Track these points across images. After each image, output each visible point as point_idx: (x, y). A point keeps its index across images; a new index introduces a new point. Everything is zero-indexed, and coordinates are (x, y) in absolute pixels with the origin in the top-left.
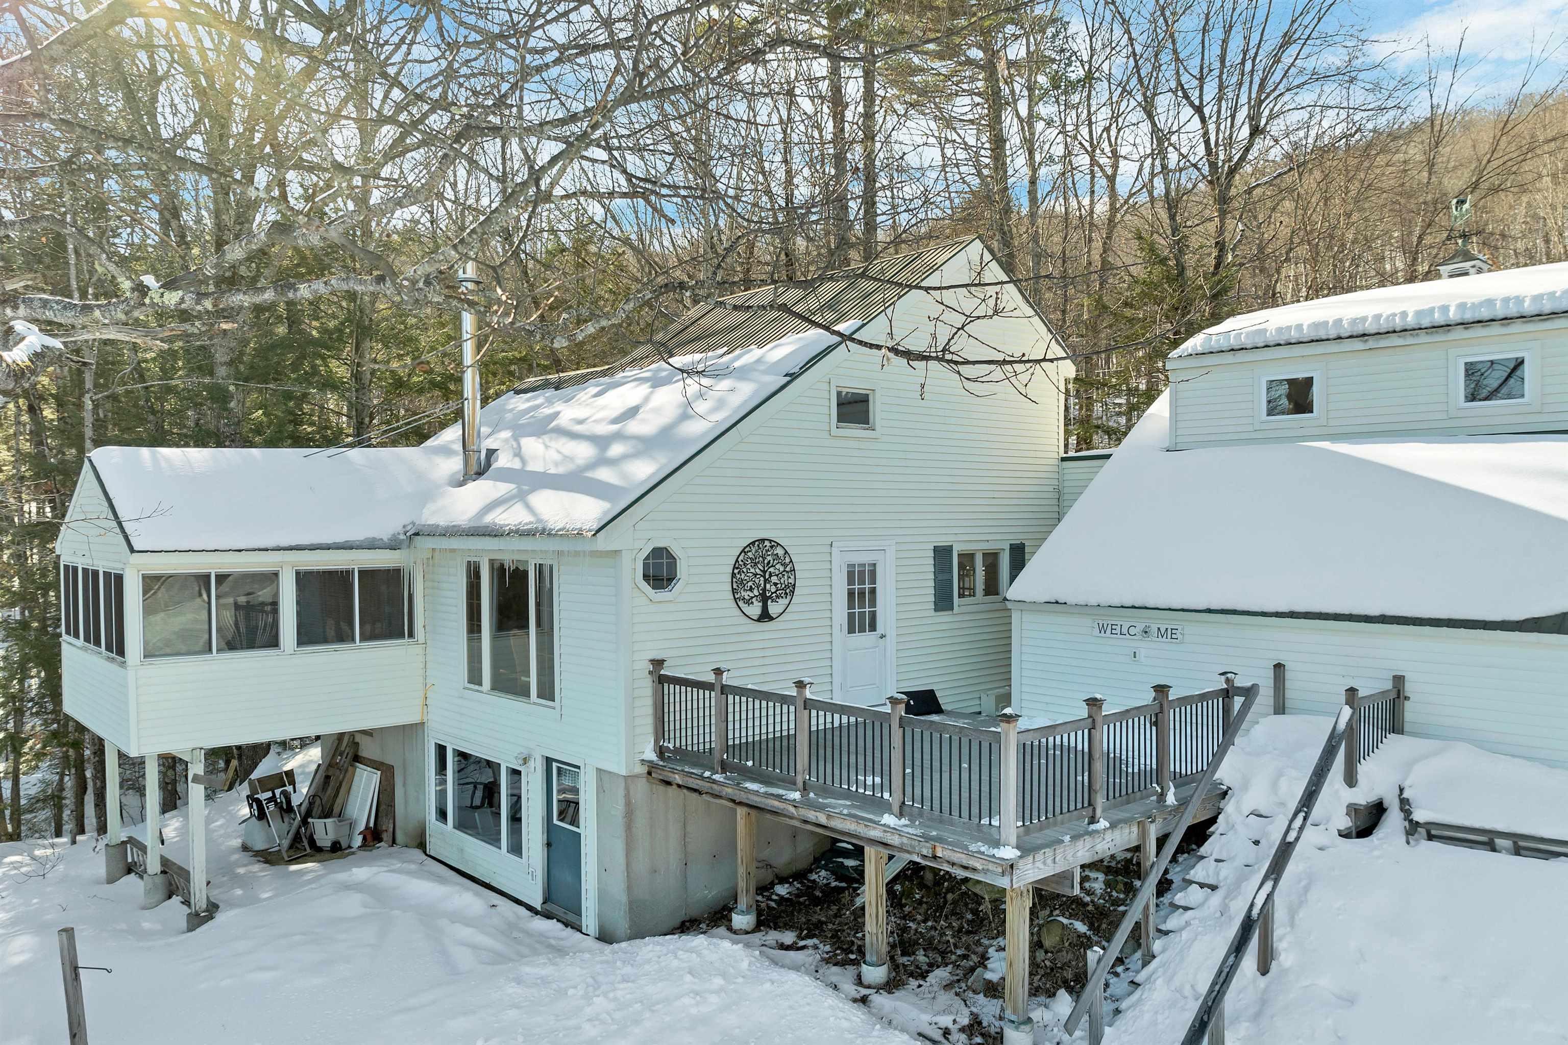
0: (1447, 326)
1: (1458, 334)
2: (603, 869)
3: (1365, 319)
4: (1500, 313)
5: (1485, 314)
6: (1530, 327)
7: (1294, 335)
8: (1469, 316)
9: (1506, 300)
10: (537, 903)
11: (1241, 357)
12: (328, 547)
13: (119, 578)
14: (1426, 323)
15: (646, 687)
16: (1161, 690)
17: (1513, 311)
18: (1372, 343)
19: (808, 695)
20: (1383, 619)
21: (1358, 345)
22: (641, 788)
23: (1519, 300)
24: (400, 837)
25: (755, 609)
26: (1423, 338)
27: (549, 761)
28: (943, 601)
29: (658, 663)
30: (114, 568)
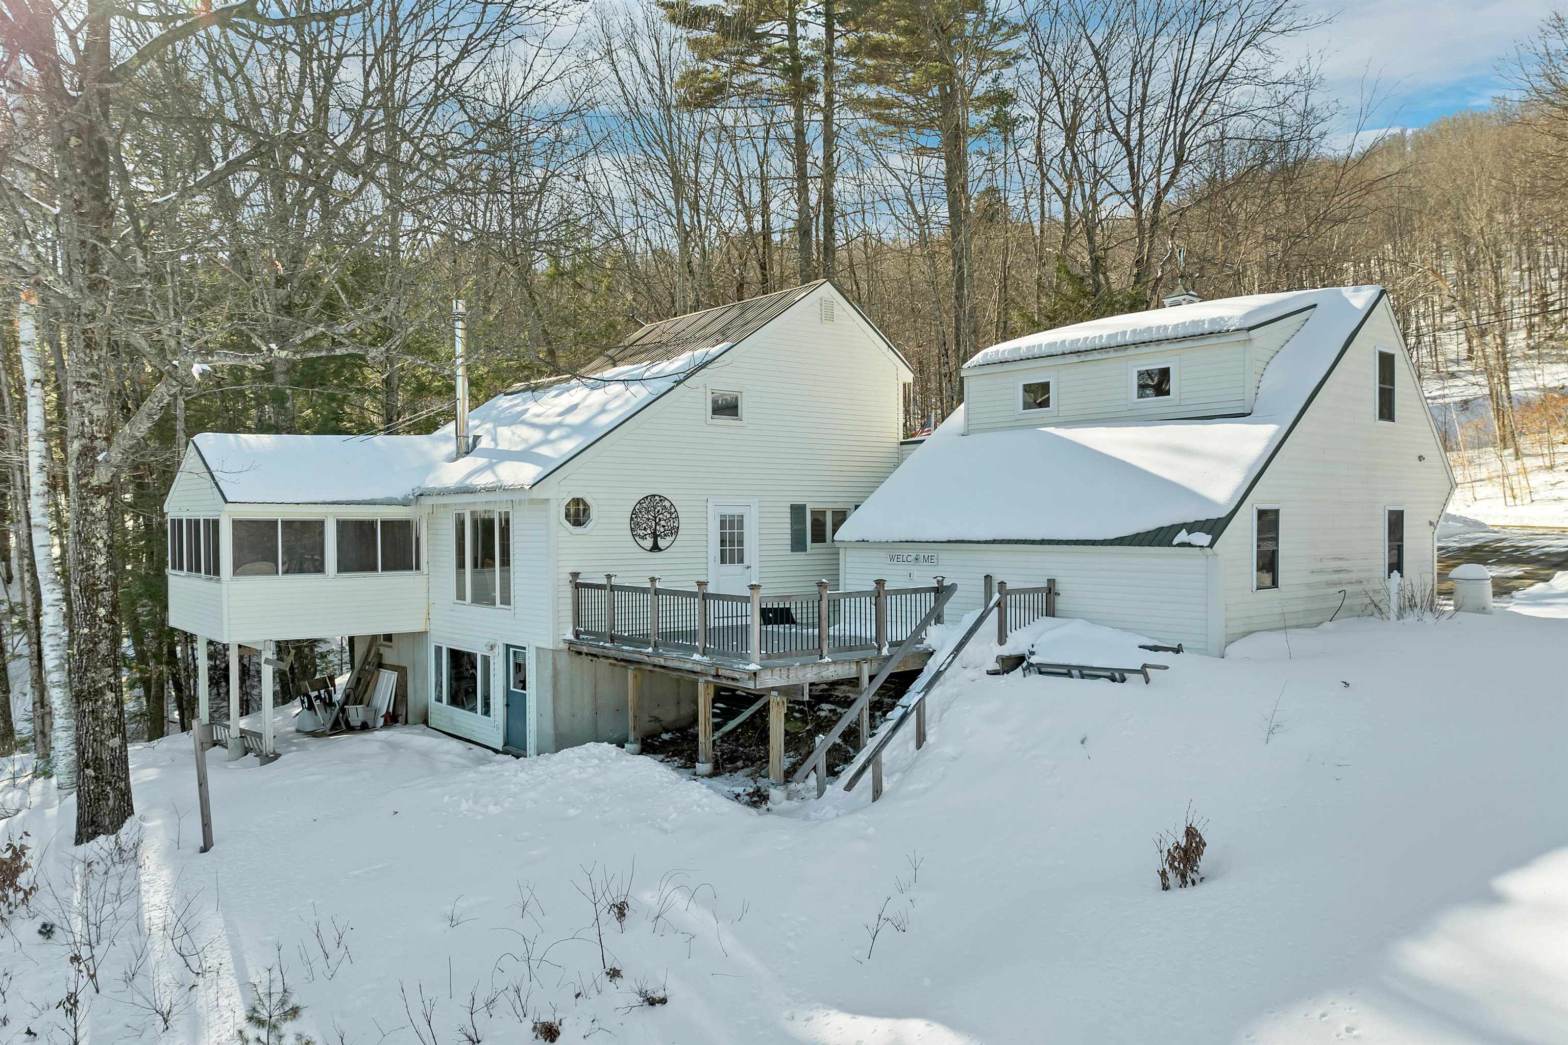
0: (1125, 346)
1: (1132, 351)
2: (540, 715)
3: (1078, 340)
4: (1155, 337)
5: (1146, 337)
6: (1172, 346)
7: (1036, 352)
8: (1138, 339)
9: (1159, 327)
10: (499, 747)
11: (1006, 367)
12: (359, 503)
13: (216, 523)
14: (1113, 343)
15: (567, 592)
16: (880, 583)
17: (1162, 336)
18: (1083, 357)
19: (658, 585)
20: (1043, 542)
21: (1074, 359)
22: (564, 660)
23: (1166, 328)
24: (411, 718)
25: (649, 543)
26: (1112, 354)
27: (508, 647)
28: (798, 544)
29: (575, 575)
30: (211, 516)
